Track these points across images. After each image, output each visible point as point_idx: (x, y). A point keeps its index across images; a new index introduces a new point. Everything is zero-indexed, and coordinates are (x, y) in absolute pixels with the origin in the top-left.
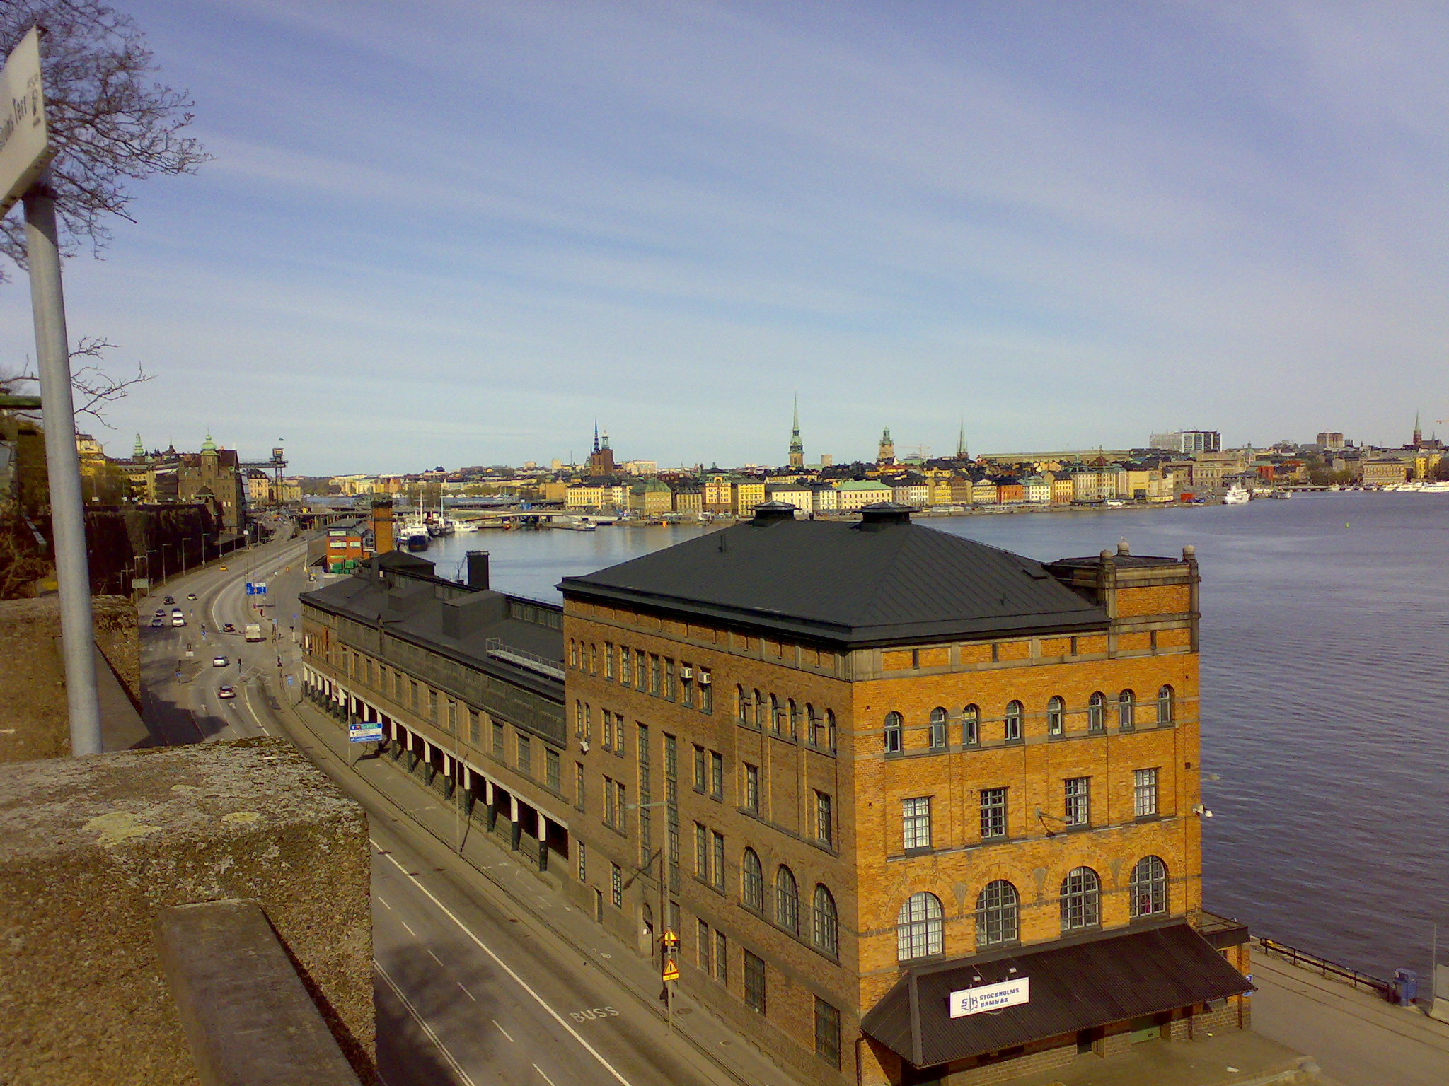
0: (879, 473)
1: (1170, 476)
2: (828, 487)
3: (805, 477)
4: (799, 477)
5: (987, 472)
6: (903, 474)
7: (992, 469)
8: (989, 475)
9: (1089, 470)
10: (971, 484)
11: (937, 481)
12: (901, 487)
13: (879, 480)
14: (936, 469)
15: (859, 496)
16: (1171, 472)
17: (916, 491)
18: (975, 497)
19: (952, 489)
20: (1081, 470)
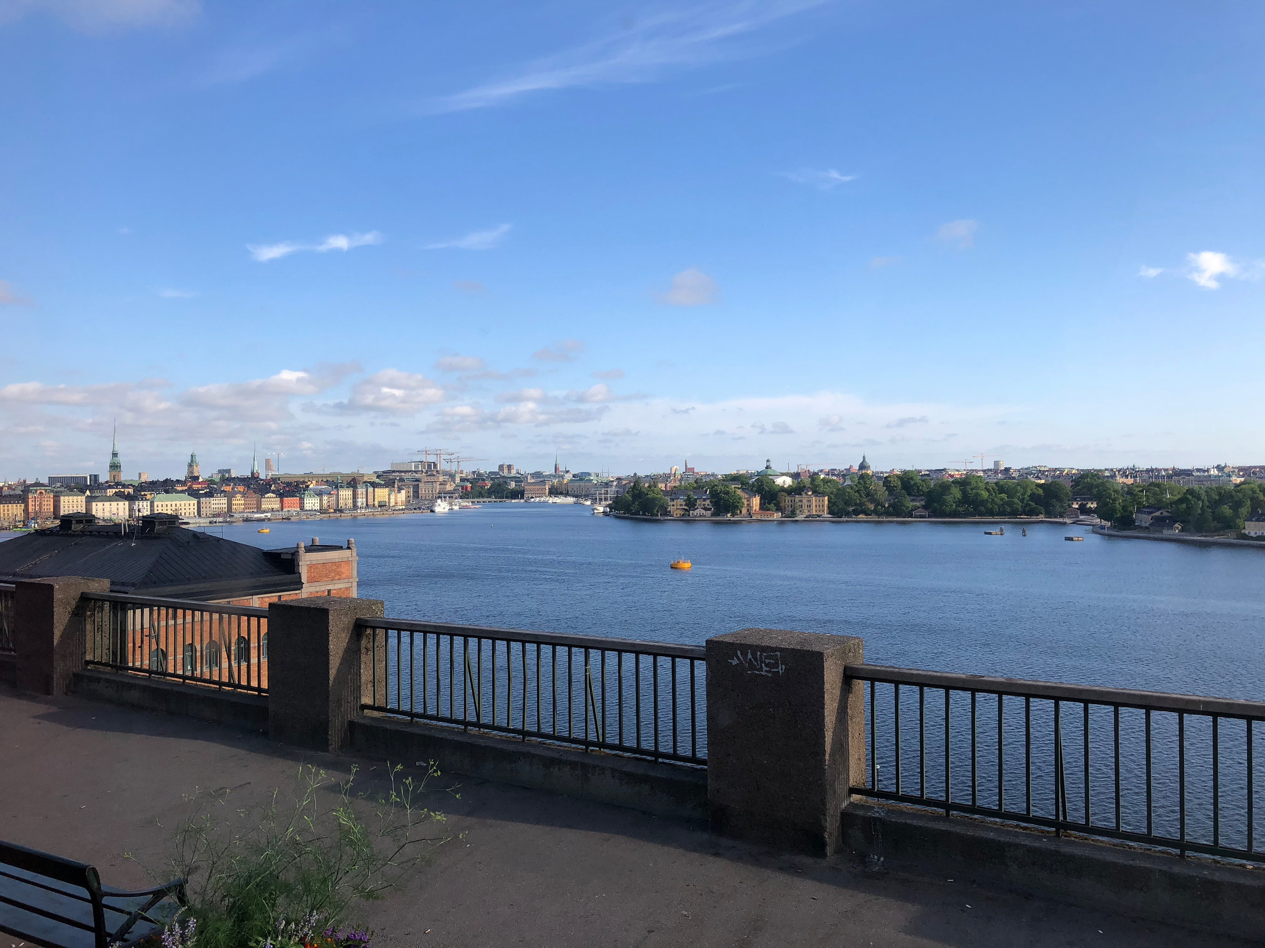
0: (187, 488)
1: (403, 492)
2: (143, 498)
3: (123, 490)
4: (117, 490)
6: (206, 488)
7: (277, 485)
8: (274, 490)
9: (347, 487)
10: (259, 496)
11: (234, 493)
12: (204, 499)
13: (186, 493)
14: (232, 485)
15: (169, 506)
16: (404, 489)
17: (217, 502)
18: (263, 507)
19: (245, 501)
20: (341, 487)
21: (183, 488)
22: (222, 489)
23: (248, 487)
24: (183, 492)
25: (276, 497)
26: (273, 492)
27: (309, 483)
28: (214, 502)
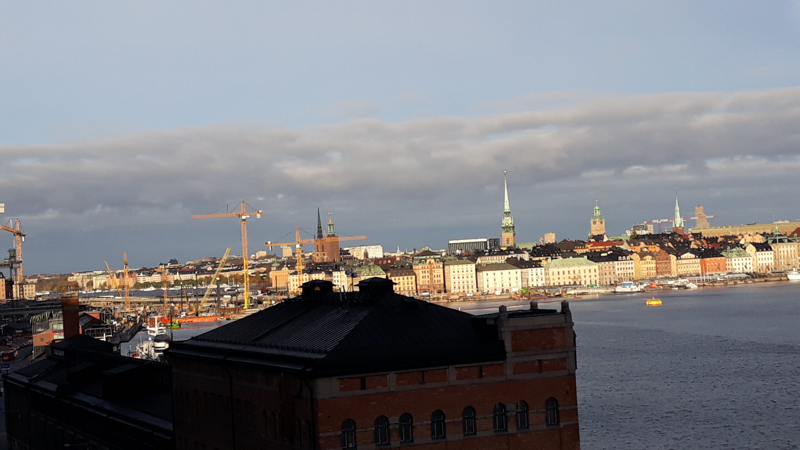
0: (587, 250)
2: (537, 265)
3: (515, 256)
5: (693, 246)
6: (610, 250)
7: (698, 242)
8: (693, 249)
9: (789, 241)
10: (675, 257)
11: (642, 255)
12: (607, 263)
13: (586, 257)
14: (642, 244)
15: (566, 273)
17: (622, 266)
18: (679, 270)
19: (657, 263)
20: (781, 241)
21: (584, 251)
22: (630, 250)
23: (662, 247)
24: (582, 255)
25: (696, 258)
26: (693, 251)
27: (740, 237)
28: (619, 266)
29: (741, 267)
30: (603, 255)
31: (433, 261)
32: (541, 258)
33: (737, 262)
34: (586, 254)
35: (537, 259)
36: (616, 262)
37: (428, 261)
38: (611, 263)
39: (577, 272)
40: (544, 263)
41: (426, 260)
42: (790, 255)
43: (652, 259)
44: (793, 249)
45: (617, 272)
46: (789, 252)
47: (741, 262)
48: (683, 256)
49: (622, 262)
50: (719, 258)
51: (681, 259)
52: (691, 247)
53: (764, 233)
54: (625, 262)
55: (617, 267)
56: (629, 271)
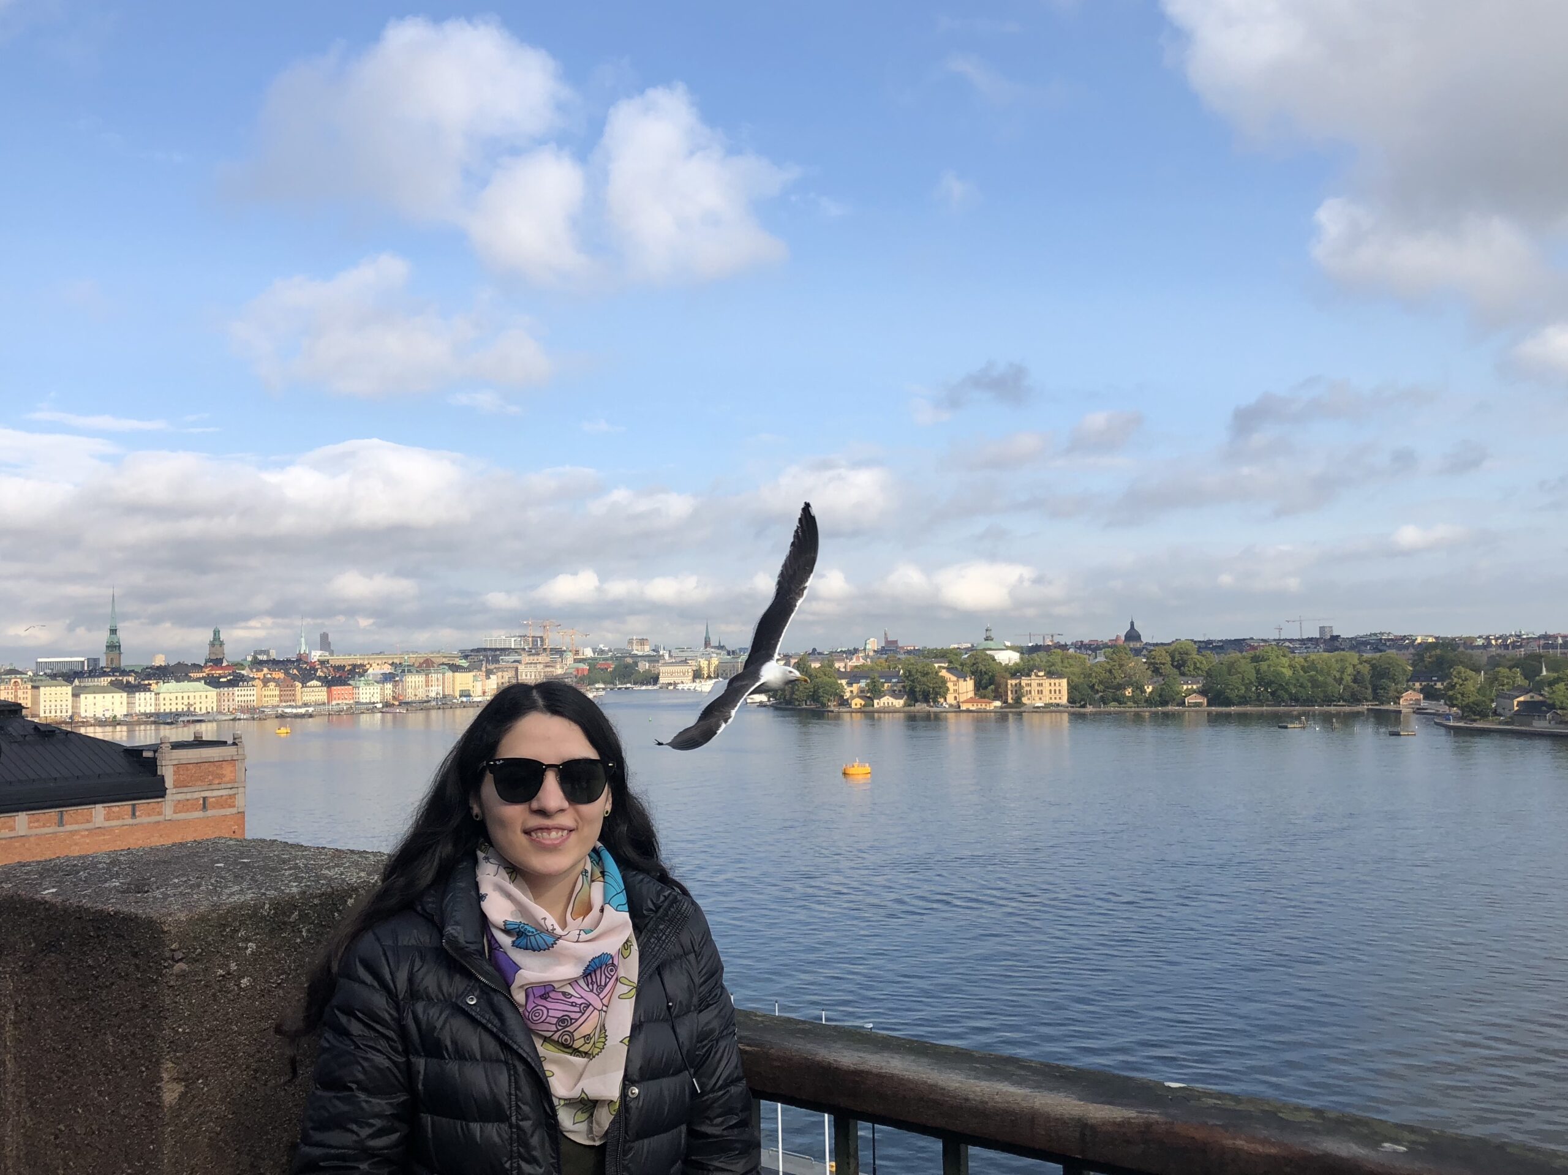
0: (204, 674)
2: (146, 689)
3: (121, 678)
4: (113, 679)
5: (319, 673)
6: (230, 675)
7: (325, 670)
8: (320, 677)
9: (417, 671)
10: (300, 685)
11: (265, 682)
12: (226, 689)
13: (203, 681)
14: (265, 670)
15: (180, 698)
17: (243, 693)
18: (304, 698)
19: (281, 691)
20: (409, 671)
21: (201, 675)
22: (251, 676)
23: (287, 673)
24: (198, 680)
26: (319, 679)
27: (368, 666)
28: (240, 693)
29: (368, 696)
30: (222, 680)
31: (19, 680)
32: (151, 682)
33: (364, 691)
34: (203, 678)
35: (146, 682)
36: (236, 689)
37: (13, 681)
38: (231, 689)
39: (192, 698)
40: (154, 687)
41: (10, 680)
42: (417, 685)
43: (276, 686)
44: (420, 679)
45: (237, 699)
46: (417, 682)
47: (368, 691)
48: (309, 684)
49: (243, 689)
50: (346, 687)
51: (306, 687)
52: (318, 674)
53: (393, 663)
54: (246, 688)
55: (236, 693)
56: (249, 698)
